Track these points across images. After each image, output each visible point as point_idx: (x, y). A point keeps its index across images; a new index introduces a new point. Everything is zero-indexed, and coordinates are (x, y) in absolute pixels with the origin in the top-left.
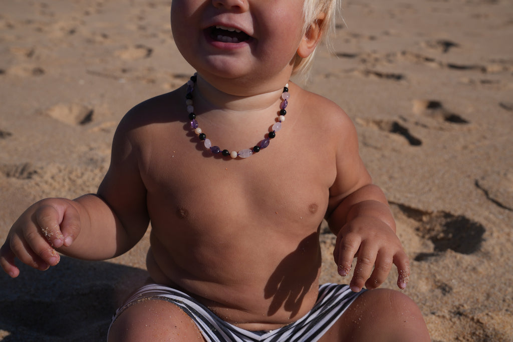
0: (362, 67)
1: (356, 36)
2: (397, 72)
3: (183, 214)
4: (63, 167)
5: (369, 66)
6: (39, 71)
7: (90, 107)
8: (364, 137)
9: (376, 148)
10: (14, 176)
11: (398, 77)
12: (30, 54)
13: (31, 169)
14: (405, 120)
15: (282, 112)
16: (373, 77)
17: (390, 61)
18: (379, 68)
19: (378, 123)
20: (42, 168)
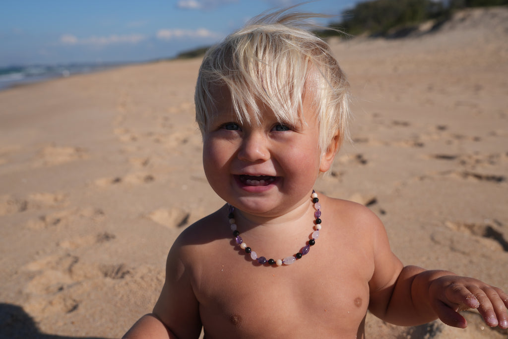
0: (461, 169)
1: (459, 137)
2: (498, 174)
3: (236, 320)
4: (152, 267)
5: (469, 169)
6: (150, 178)
7: (187, 211)
8: (452, 241)
9: (464, 253)
10: (110, 276)
11: (499, 179)
12: (145, 163)
13: (125, 270)
14: (500, 224)
15: (318, 221)
16: (472, 180)
17: (492, 163)
18: (480, 170)
19: (471, 227)
20: (133, 269)
